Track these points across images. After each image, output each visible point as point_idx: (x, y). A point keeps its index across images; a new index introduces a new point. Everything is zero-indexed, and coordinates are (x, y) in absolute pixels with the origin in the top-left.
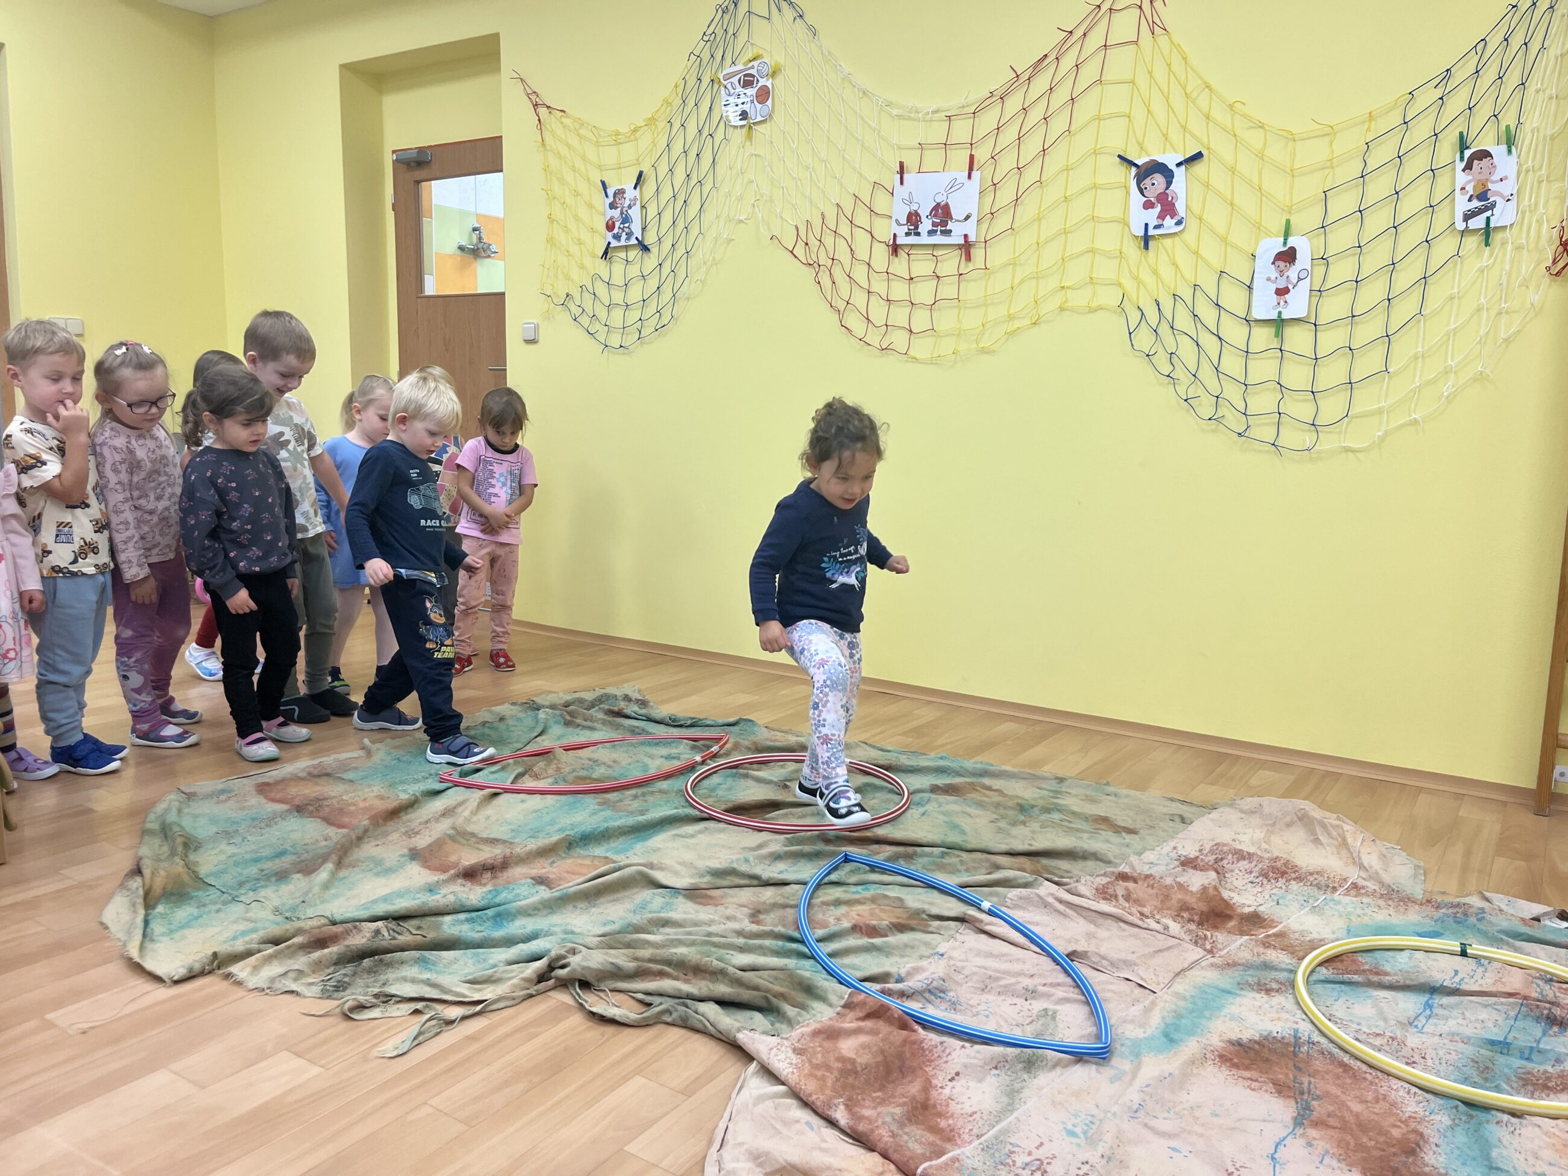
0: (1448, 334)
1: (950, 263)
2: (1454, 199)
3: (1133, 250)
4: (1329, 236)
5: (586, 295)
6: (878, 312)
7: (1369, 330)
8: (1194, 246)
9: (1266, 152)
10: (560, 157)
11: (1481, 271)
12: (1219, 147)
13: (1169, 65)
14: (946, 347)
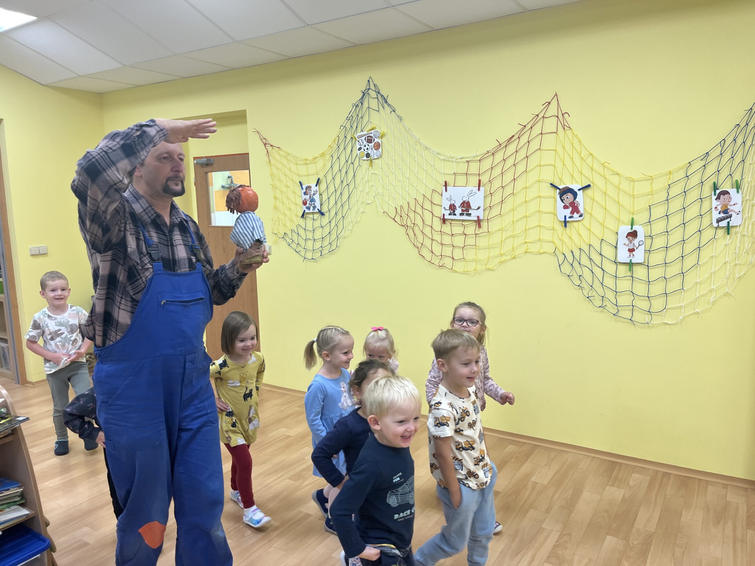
0: (711, 273)
1: (471, 229)
2: (712, 212)
3: (559, 228)
4: (652, 226)
5: (294, 233)
6: (437, 249)
7: (674, 270)
8: (588, 227)
9: (620, 187)
10: (278, 169)
11: (726, 245)
12: (598, 182)
13: (572, 144)
14: (471, 267)
